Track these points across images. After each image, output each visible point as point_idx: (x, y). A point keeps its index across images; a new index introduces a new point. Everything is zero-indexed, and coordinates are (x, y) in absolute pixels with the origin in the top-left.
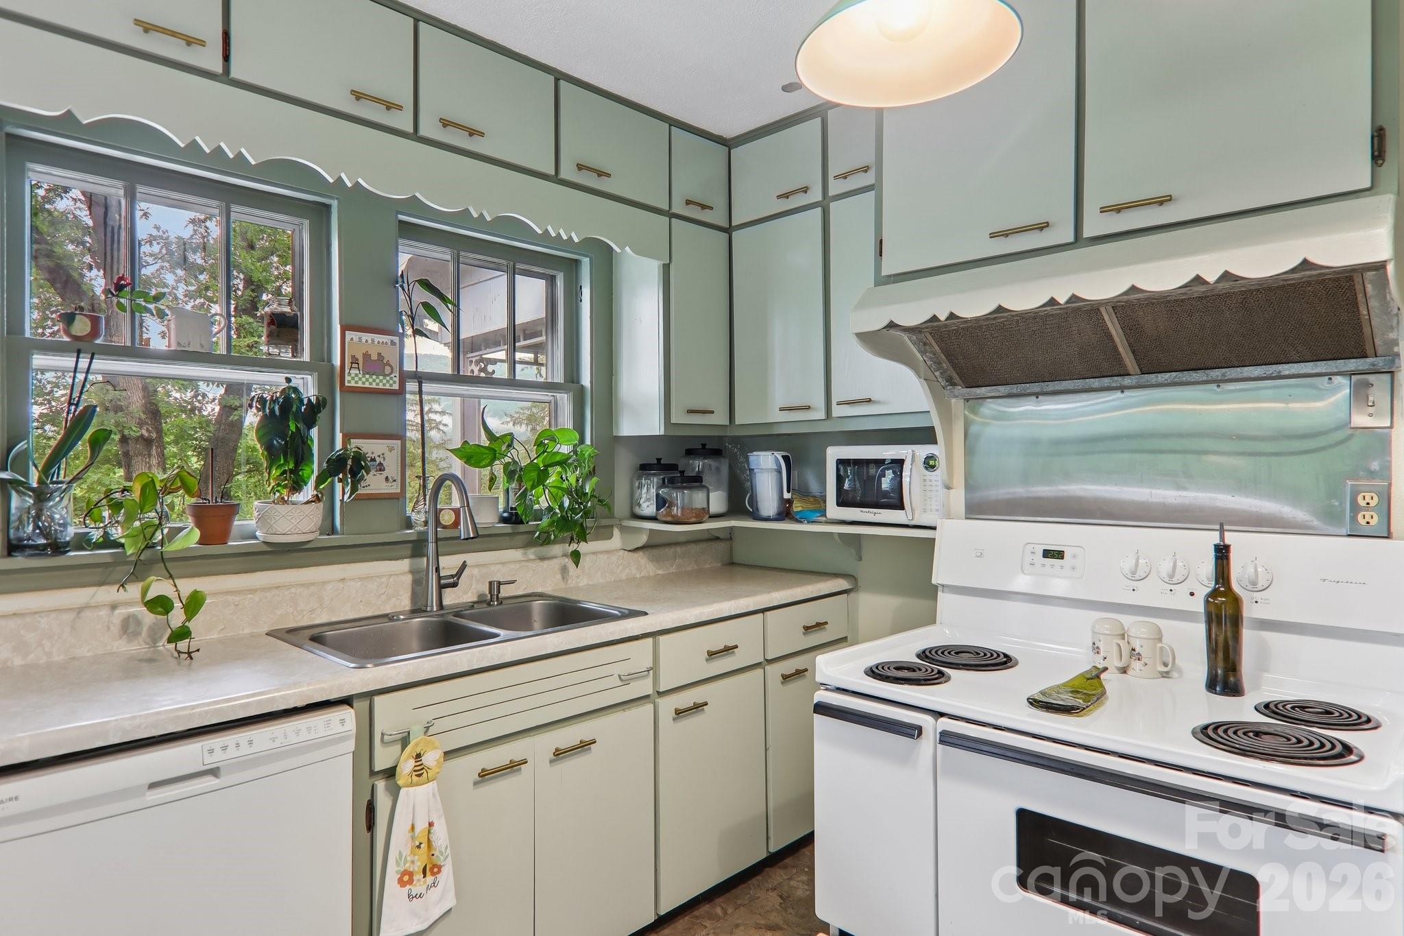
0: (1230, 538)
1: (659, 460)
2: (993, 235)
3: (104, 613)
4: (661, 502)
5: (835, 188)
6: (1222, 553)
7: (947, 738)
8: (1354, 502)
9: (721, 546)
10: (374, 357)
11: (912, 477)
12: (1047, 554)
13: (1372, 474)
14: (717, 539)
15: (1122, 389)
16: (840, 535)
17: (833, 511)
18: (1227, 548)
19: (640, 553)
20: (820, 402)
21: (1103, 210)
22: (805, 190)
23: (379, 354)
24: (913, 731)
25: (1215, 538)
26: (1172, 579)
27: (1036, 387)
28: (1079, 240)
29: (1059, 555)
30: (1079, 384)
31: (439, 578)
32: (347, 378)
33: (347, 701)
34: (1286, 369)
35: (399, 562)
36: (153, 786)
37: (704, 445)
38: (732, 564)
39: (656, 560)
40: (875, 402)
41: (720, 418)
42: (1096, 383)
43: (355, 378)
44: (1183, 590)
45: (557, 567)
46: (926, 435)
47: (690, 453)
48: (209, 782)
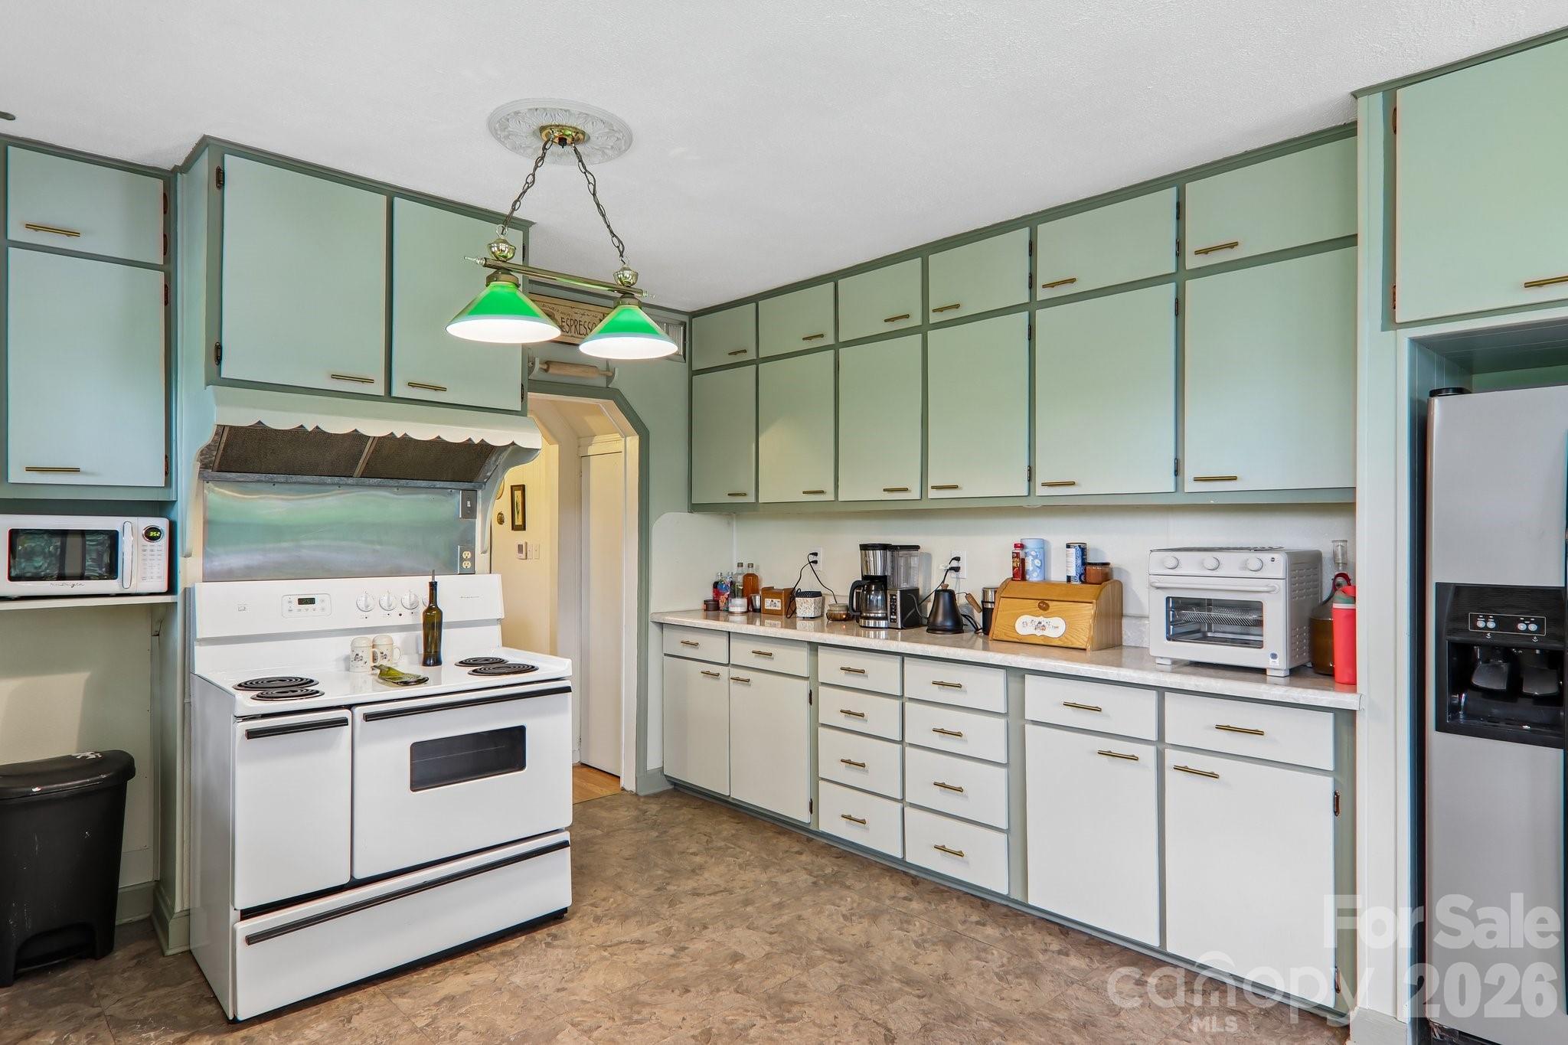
0: (437, 578)
2: (332, 377)
6: (433, 586)
7: (368, 717)
8: (461, 555)
11: (128, 549)
12: (301, 601)
13: (468, 542)
18: (436, 583)
21: (408, 385)
24: (343, 722)
25: (429, 579)
26: (389, 608)
28: (389, 396)
29: (311, 601)
34: (439, 484)
40: (86, 473)
42: (329, 480)
44: (395, 613)
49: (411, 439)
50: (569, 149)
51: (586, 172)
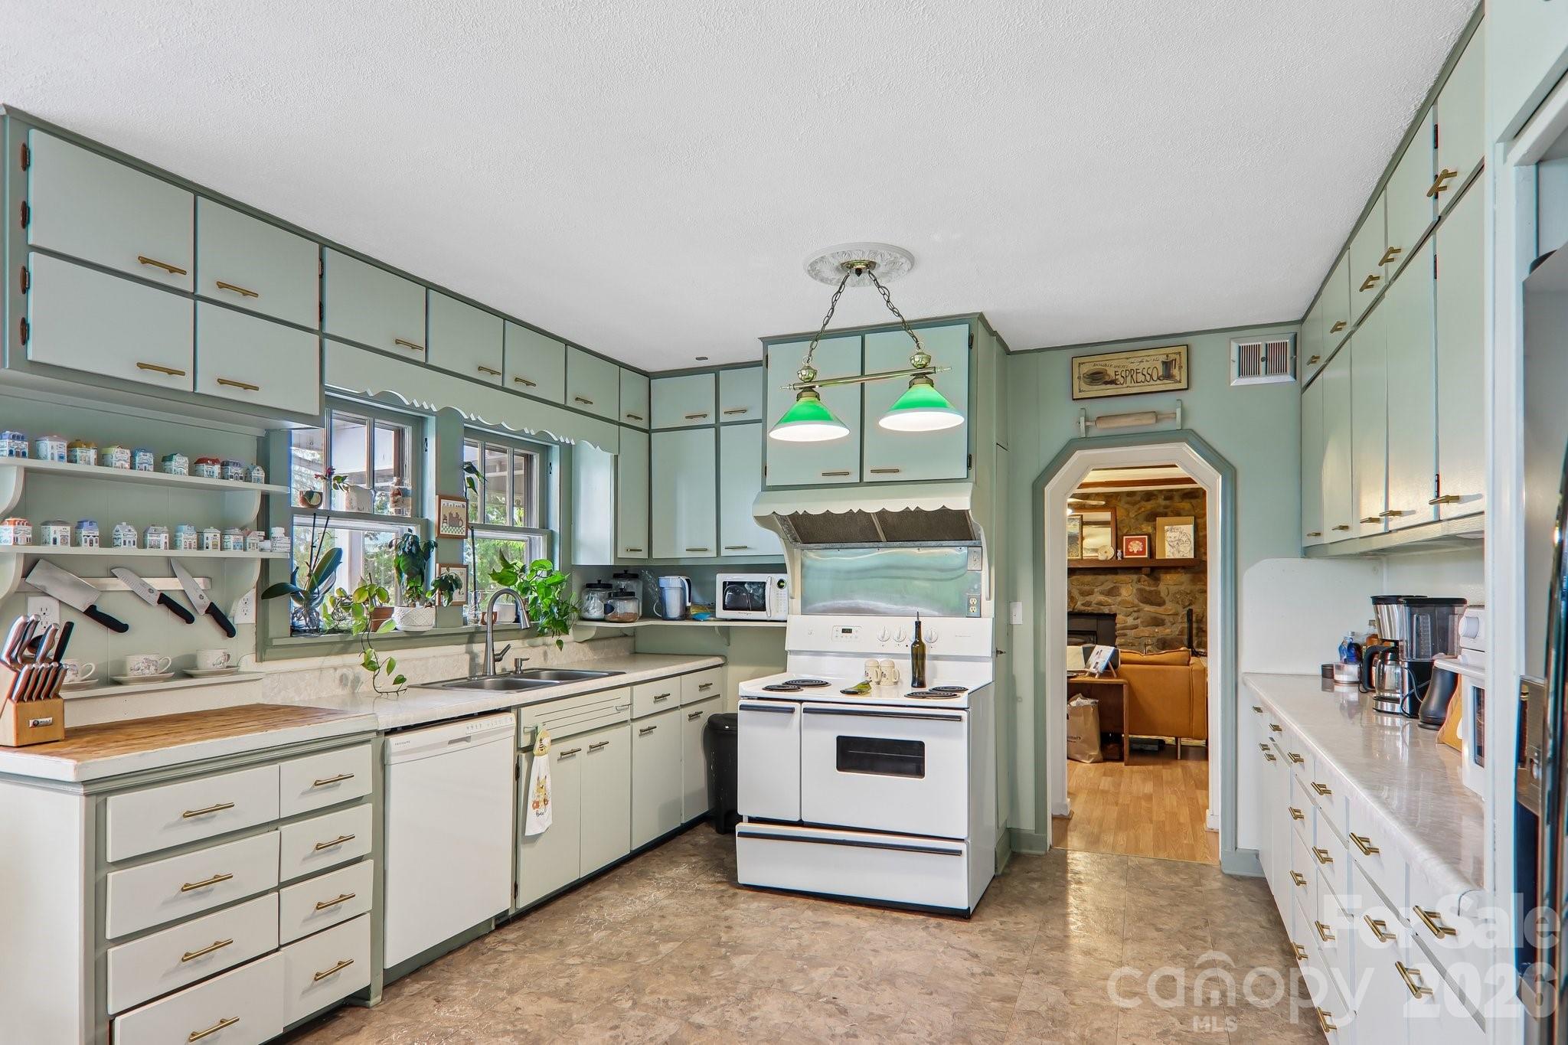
0: (921, 619)
1: (599, 581)
2: (824, 474)
3: (332, 671)
4: (609, 609)
5: (723, 418)
6: (918, 625)
7: (806, 711)
8: (969, 603)
9: (630, 641)
10: (454, 516)
11: (771, 592)
12: (844, 631)
13: (975, 591)
14: (626, 636)
15: (879, 548)
16: (719, 627)
17: (720, 612)
18: (920, 622)
19: (585, 645)
20: (713, 546)
21: (872, 471)
22: (705, 416)
23: (457, 513)
24: (792, 711)
25: (916, 619)
26: (899, 640)
27: (838, 545)
28: (861, 483)
29: (849, 631)
30: (859, 544)
31: (494, 655)
32: (441, 529)
33: (507, 710)
35: (461, 646)
36: (451, 742)
37: (626, 571)
38: (636, 653)
39: (593, 649)
40: (749, 548)
41: (643, 555)
42: (866, 545)
43: (446, 530)
44: (903, 644)
45: (542, 651)
46: (781, 568)
47: (617, 576)
48: (464, 744)
49: (887, 511)
50: (865, 276)
51: (879, 287)
